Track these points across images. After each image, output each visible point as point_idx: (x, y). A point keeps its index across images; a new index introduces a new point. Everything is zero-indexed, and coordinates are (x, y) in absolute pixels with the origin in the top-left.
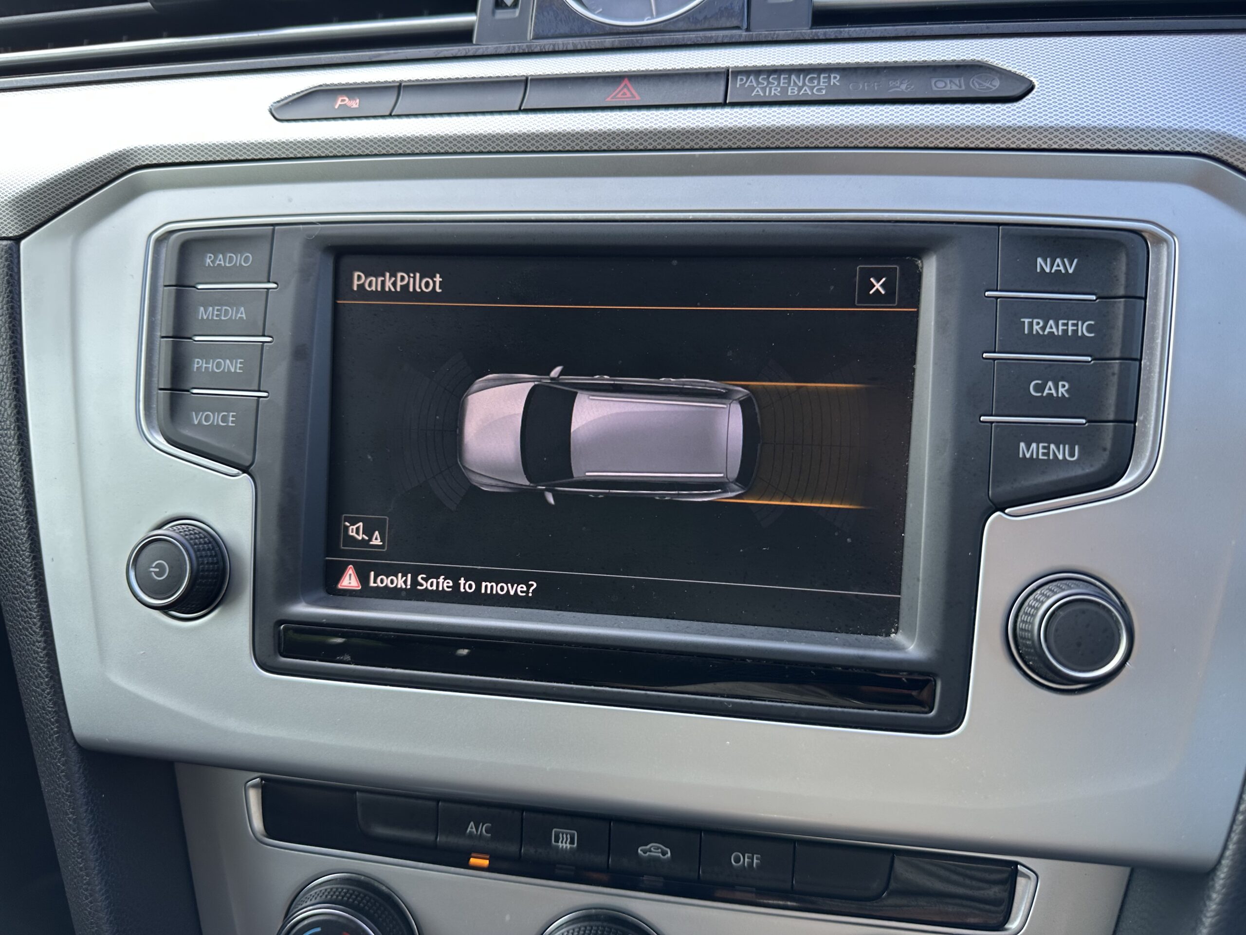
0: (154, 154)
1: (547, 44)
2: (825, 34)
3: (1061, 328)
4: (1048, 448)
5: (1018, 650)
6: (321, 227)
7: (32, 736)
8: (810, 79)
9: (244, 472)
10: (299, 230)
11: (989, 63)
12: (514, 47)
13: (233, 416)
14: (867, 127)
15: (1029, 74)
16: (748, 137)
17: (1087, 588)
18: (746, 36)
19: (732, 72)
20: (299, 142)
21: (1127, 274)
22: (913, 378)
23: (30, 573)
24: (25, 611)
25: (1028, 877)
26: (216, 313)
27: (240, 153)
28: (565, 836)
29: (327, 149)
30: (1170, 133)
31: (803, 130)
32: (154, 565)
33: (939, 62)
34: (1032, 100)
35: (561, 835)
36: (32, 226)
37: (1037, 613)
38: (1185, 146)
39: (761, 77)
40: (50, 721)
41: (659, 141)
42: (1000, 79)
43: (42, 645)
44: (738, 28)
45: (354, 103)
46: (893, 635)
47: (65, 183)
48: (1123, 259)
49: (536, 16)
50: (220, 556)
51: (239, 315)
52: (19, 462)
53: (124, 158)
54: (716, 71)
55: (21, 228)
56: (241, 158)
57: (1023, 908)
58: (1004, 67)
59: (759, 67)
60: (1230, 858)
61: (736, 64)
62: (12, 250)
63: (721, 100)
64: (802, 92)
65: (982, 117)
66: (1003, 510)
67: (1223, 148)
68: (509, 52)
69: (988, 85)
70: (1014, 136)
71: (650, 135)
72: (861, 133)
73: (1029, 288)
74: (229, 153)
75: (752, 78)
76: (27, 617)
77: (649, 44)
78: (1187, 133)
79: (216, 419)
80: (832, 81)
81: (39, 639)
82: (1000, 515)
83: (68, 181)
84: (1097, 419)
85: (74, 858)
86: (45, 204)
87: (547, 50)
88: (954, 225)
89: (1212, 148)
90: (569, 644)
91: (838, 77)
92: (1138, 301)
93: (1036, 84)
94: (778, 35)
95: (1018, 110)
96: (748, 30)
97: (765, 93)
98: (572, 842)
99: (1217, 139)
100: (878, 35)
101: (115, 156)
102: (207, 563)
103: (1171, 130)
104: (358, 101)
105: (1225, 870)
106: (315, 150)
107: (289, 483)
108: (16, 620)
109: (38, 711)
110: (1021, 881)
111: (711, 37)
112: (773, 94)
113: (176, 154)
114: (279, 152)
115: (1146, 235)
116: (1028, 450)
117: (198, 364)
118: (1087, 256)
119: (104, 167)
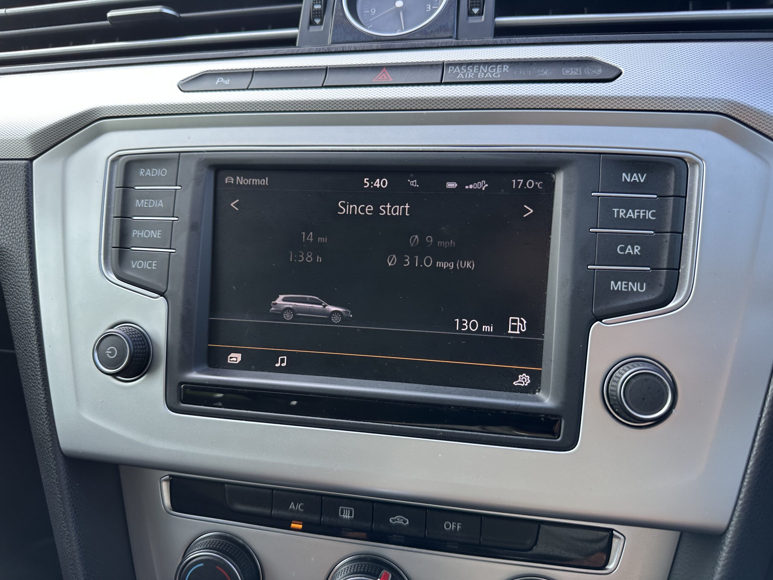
0: (111, 111)
1: (339, 47)
2: (501, 41)
3: (636, 214)
4: (628, 284)
5: (609, 403)
6: (207, 154)
7: (37, 449)
8: (491, 68)
9: (161, 296)
10: (194, 155)
11: (596, 59)
12: (320, 49)
13: (155, 263)
14: (523, 97)
15: (619, 66)
16: (454, 103)
17: (649, 366)
18: (455, 42)
19: (446, 64)
20: (194, 104)
21: (675, 183)
22: (549, 243)
23: (36, 354)
24: (34, 376)
25: (619, 538)
26: (146, 203)
27: (161, 110)
28: (347, 511)
29: (211, 108)
30: (700, 100)
31: (486, 99)
32: (108, 350)
33: (567, 58)
34: (620, 81)
35: (344, 510)
36: (40, 152)
37: (619, 381)
38: (709, 108)
39: (463, 67)
40: (48, 440)
41: (403, 105)
42: (602, 68)
43: (43, 396)
44: (451, 37)
45: (227, 82)
46: (537, 393)
47: (59, 127)
48: (673, 174)
49: (333, 30)
50: (147, 345)
51: (159, 205)
52: (31, 289)
53: (93, 113)
54: (437, 63)
55: (34, 153)
56: (161, 113)
57: (616, 557)
58: (605, 61)
59: (462, 61)
60: (734, 526)
61: (449, 59)
62: (28, 166)
63: (439, 81)
64: (486, 76)
65: (591, 91)
66: (601, 321)
67: (732, 109)
68: (317, 51)
69: (595, 72)
70: (609, 102)
71: (397, 101)
72: (520, 100)
73: (618, 191)
74: (154, 110)
75: (457, 67)
76: (35, 379)
77: (398, 47)
78: (711, 100)
79: (145, 265)
80: (504, 69)
81: (42, 392)
82: (599, 324)
83: (61, 126)
84: (656, 267)
85: (60, 520)
86: (48, 139)
87: (339, 50)
88: (574, 154)
89: (725, 109)
90: (349, 397)
91: (508, 67)
92: (681, 198)
93: (623, 71)
94: (474, 42)
95: (612, 87)
96: (457, 38)
97: (464, 76)
98: (351, 515)
99: (728, 104)
100: (532, 42)
101: (89, 112)
102: (140, 349)
103: (701, 98)
104: (229, 80)
105: (731, 533)
106: (204, 109)
107: (187, 302)
108: (29, 382)
109: (40, 434)
110: (615, 541)
111: (435, 43)
112: (469, 77)
113: (124, 111)
114: (183, 110)
115: (686, 160)
116: (616, 285)
117: (135, 233)
118: (652, 172)
119: (82, 118)
